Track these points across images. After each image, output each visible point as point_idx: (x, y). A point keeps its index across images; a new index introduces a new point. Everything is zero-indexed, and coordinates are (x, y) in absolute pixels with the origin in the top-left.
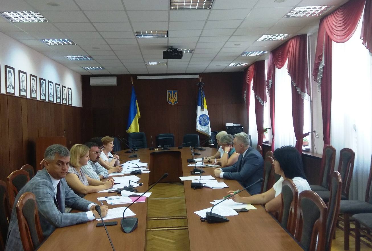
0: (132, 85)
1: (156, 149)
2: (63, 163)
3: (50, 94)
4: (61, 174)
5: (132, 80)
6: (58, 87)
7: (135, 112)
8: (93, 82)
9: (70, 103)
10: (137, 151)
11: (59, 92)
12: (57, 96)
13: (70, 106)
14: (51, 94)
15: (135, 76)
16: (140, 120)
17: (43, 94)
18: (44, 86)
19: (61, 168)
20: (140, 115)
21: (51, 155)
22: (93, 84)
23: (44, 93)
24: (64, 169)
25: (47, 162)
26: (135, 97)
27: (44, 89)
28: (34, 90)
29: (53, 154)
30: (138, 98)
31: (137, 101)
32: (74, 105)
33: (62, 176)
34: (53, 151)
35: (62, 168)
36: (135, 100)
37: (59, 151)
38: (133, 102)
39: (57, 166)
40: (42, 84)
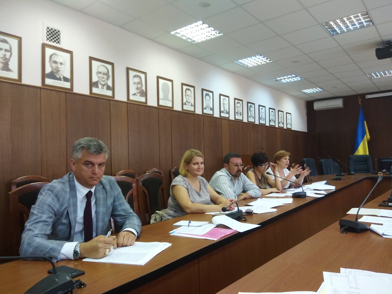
0: (360, 105)
1: (380, 173)
2: (93, 164)
3: (260, 117)
4: (90, 179)
5: (360, 100)
6: (272, 111)
7: (364, 134)
8: (317, 106)
9: (289, 126)
10: (353, 174)
11: (273, 115)
12: (270, 119)
13: (289, 130)
14: (263, 117)
15: (363, 96)
16: (368, 142)
17: (252, 117)
18: (252, 109)
19: (90, 170)
20: (369, 137)
21: (77, 151)
22: (317, 108)
23: (252, 115)
24: (93, 172)
25: (73, 162)
26: (363, 118)
27: (253, 112)
28: (239, 112)
29: (79, 149)
30: (367, 118)
31: (365, 122)
32: (294, 128)
33: (91, 183)
34: (80, 146)
35: (92, 171)
36: (363, 120)
37: (88, 146)
38: (360, 124)
39: (84, 168)
40: (250, 108)
